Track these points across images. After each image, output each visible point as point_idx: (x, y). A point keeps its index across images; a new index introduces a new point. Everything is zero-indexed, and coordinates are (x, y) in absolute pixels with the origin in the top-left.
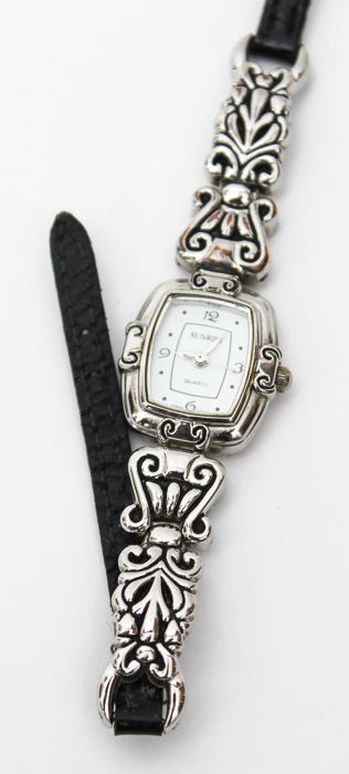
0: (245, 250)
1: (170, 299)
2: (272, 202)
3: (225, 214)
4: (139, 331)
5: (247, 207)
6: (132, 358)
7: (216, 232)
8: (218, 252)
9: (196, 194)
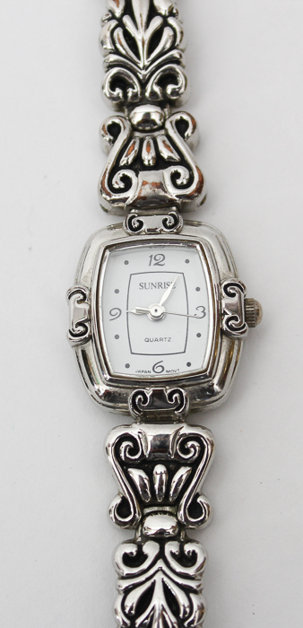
0: (175, 176)
1: (108, 253)
2: (189, 115)
3: (142, 141)
4: (82, 297)
5: (163, 127)
6: (81, 329)
7: (138, 165)
8: (147, 187)
9: (103, 128)
